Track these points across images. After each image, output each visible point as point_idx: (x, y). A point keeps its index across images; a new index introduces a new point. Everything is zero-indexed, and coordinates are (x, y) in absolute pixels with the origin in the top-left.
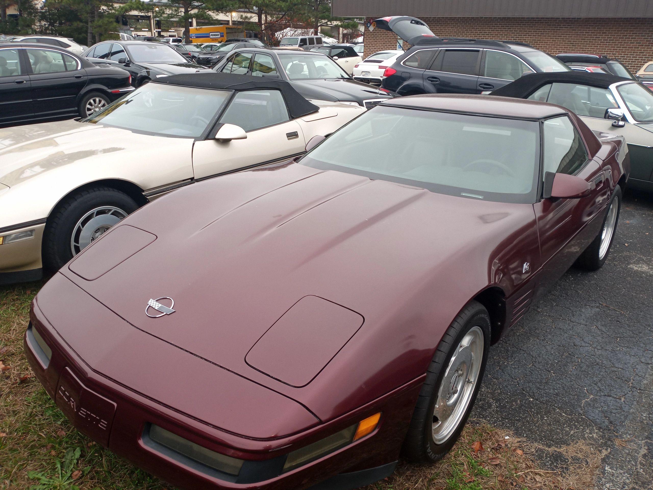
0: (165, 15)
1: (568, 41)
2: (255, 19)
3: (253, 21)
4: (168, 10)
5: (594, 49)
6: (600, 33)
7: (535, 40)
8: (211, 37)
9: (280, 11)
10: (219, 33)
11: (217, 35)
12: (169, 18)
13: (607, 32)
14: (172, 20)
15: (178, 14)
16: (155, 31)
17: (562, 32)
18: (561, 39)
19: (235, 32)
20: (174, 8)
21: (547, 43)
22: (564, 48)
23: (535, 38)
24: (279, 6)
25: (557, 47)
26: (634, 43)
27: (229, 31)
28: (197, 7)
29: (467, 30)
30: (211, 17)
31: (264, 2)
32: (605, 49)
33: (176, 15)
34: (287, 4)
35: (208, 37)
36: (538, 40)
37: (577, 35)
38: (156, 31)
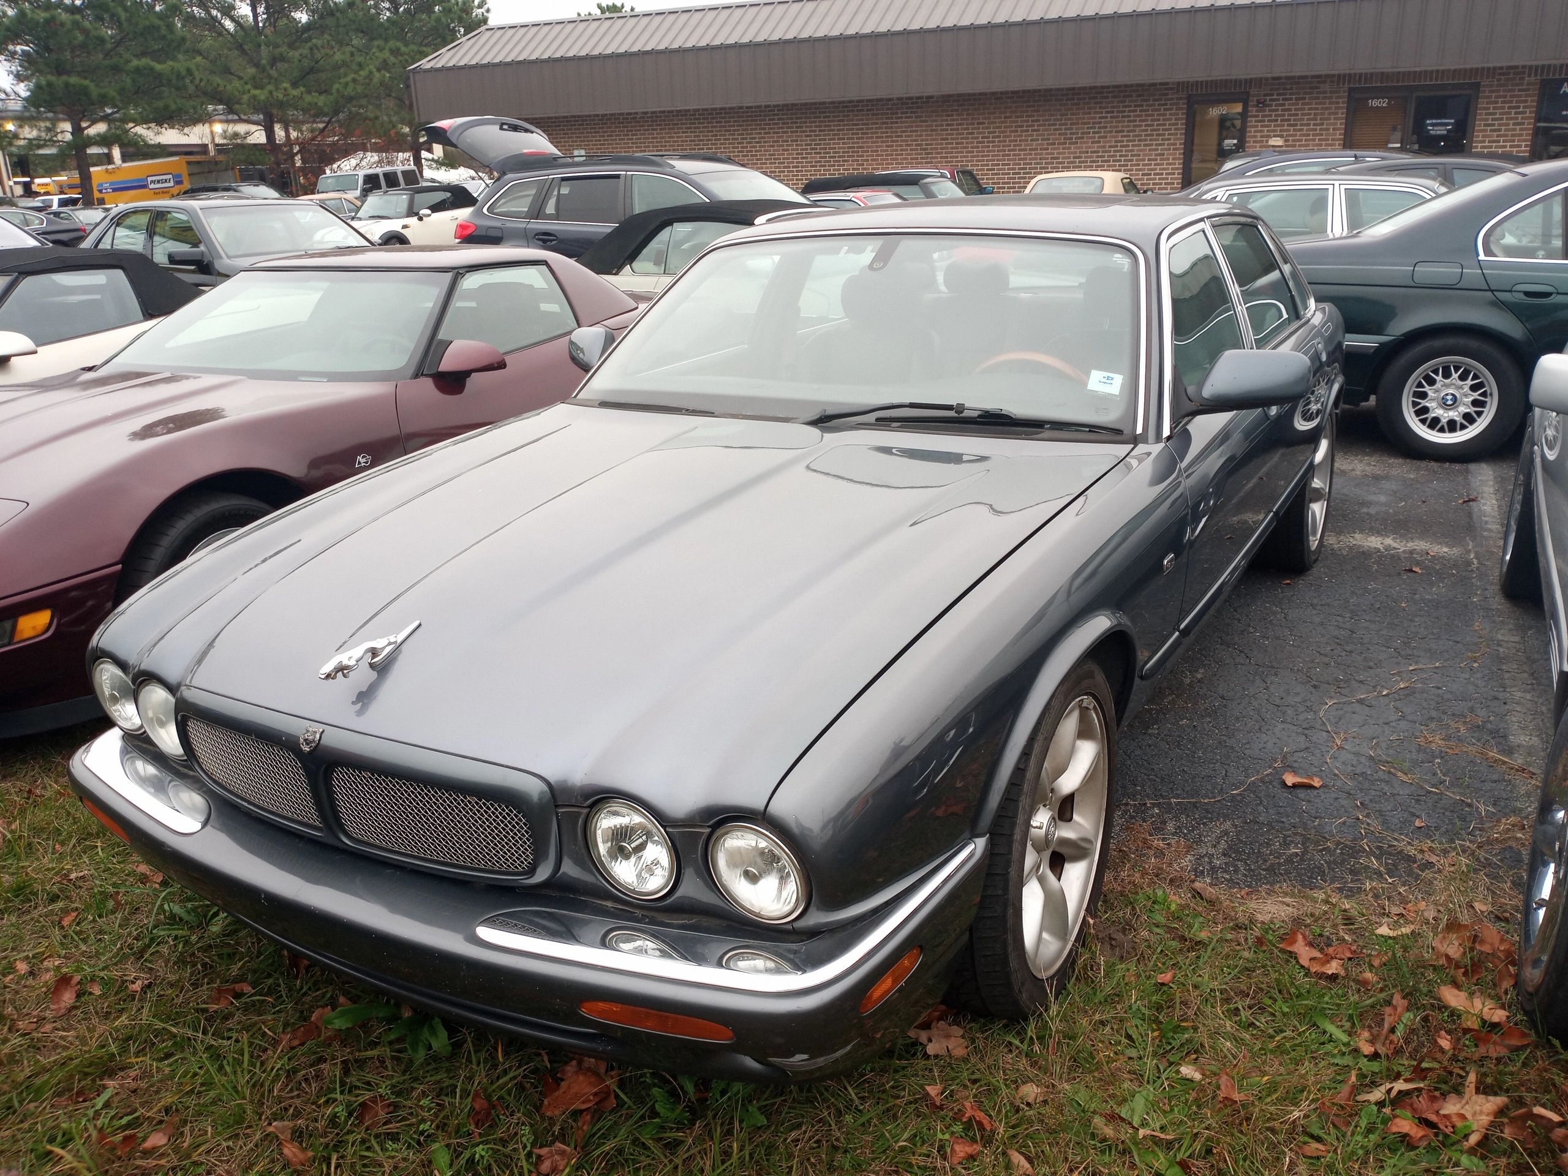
0: (22, 143)
1: (916, 145)
2: (259, 137)
3: (252, 142)
4: (27, 129)
5: (967, 157)
6: (973, 124)
7: (854, 147)
8: (152, 186)
9: (316, 116)
10: (170, 176)
11: (166, 180)
12: (31, 149)
13: (986, 121)
14: (41, 152)
15: (55, 139)
16: (11, 183)
17: (902, 127)
18: (902, 141)
19: (210, 172)
20: (42, 124)
21: (877, 151)
22: (911, 159)
23: (853, 143)
24: (310, 104)
25: (897, 159)
26: (1038, 140)
27: (196, 169)
28: (105, 118)
29: (716, 136)
30: (143, 140)
31: (272, 97)
32: (988, 156)
33: (50, 140)
34: (332, 98)
35: (145, 186)
36: (858, 147)
37: (932, 131)
38: (16, 183)
